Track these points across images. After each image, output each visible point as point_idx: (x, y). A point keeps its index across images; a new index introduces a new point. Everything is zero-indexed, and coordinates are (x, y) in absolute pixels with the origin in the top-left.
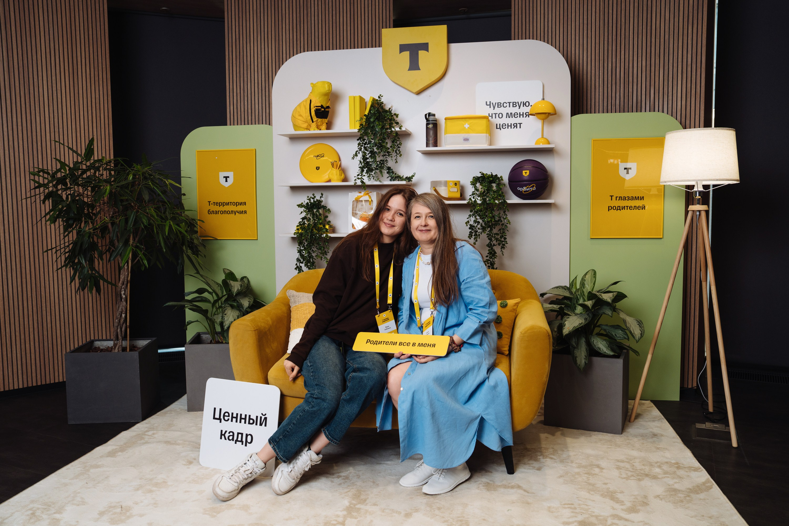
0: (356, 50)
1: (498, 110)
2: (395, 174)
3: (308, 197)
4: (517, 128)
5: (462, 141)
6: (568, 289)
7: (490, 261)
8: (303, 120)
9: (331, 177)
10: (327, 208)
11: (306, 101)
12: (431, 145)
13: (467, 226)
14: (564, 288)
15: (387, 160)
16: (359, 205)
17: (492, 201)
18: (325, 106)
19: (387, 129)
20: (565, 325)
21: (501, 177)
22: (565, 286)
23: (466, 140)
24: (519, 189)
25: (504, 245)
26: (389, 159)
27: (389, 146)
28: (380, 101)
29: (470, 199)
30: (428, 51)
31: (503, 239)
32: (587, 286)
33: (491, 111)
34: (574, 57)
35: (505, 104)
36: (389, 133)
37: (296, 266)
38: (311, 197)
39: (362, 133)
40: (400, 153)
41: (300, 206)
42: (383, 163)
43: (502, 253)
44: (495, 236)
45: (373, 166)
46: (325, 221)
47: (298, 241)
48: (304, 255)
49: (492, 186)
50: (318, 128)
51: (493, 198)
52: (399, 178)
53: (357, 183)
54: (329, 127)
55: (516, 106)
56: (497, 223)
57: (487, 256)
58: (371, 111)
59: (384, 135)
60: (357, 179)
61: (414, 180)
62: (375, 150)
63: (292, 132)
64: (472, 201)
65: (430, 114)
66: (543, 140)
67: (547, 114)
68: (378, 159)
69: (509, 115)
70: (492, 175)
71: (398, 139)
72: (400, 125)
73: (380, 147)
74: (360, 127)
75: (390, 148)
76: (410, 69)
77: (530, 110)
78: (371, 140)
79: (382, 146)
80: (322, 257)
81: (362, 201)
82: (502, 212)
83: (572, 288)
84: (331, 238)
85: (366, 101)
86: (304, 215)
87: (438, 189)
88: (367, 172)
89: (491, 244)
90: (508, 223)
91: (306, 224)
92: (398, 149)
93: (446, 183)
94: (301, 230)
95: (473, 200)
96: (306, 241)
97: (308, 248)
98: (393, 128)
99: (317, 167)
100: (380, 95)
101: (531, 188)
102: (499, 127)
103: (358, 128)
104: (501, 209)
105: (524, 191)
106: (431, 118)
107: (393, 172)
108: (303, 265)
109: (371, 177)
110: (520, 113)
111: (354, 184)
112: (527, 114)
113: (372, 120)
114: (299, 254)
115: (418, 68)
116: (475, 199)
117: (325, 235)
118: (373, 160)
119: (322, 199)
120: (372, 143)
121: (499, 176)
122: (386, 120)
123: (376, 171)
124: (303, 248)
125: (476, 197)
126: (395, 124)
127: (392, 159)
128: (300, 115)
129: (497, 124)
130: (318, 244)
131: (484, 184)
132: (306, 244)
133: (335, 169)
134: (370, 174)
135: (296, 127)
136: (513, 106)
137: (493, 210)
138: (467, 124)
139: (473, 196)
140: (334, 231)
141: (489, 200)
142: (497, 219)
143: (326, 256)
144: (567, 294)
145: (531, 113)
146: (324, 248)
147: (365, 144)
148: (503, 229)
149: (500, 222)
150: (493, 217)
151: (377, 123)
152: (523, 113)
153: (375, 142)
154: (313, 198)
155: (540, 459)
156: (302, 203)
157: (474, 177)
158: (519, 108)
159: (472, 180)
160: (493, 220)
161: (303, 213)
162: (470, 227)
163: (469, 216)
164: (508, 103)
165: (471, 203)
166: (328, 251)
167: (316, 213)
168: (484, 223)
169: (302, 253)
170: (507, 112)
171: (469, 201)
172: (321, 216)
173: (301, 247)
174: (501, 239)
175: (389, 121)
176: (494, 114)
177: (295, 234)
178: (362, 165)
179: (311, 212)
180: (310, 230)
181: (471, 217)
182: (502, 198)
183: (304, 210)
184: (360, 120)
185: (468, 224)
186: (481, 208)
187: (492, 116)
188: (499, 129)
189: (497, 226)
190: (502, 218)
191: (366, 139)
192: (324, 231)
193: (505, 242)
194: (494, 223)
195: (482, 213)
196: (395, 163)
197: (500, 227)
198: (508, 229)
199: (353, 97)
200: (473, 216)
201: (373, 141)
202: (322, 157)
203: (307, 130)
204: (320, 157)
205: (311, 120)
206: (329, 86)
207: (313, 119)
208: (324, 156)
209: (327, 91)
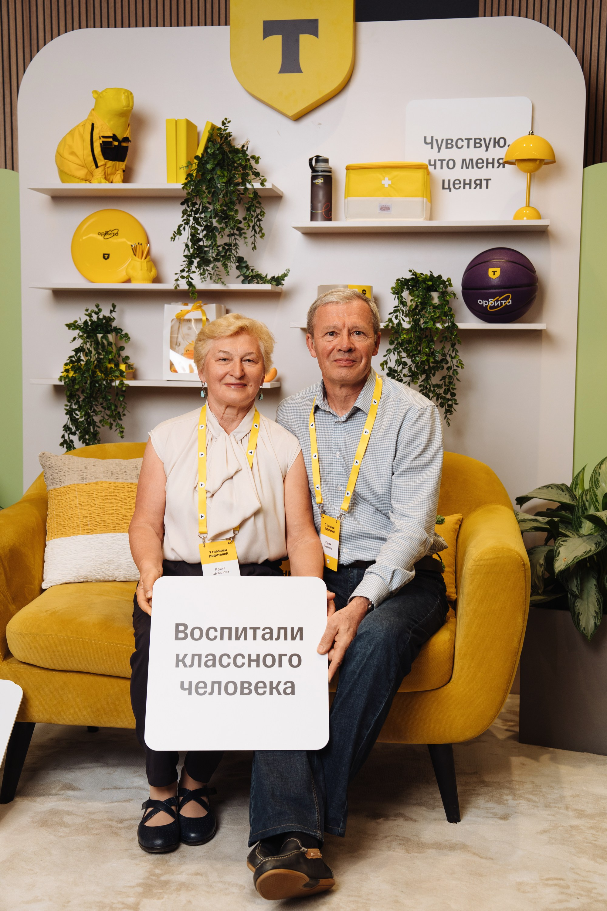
0: (182, 29)
1: (446, 154)
2: (252, 270)
3: (87, 310)
4: (481, 188)
5: (378, 210)
6: (569, 490)
8: (79, 163)
9: (132, 273)
10: (123, 333)
11: (84, 125)
12: (319, 217)
13: (383, 369)
14: (562, 488)
15: (236, 243)
16: (184, 329)
17: (430, 325)
18: (120, 137)
19: (238, 184)
20: (559, 553)
21: (449, 280)
22: (563, 485)
23: (385, 208)
24: (480, 302)
25: (450, 406)
26: (240, 242)
27: (240, 216)
28: (225, 130)
29: (390, 320)
30: (317, 36)
31: (449, 396)
32: (602, 484)
33: (433, 154)
35: (460, 141)
36: (242, 192)
37: (62, 440)
38: (93, 311)
39: (190, 191)
40: (261, 231)
41: (72, 326)
42: (230, 250)
43: (447, 422)
44: (434, 390)
45: (210, 255)
46: (119, 355)
47: (66, 392)
48: (78, 419)
49: (431, 296)
50: (107, 178)
51: (432, 319)
52: (258, 278)
53: (180, 285)
54: (127, 178)
55: (481, 146)
56: (438, 365)
58: (209, 150)
59: (231, 195)
60: (180, 279)
61: (286, 282)
62: (215, 224)
63: (57, 184)
64: (393, 324)
65: (318, 159)
66: (528, 211)
67: (538, 162)
68: (220, 241)
69: (467, 164)
70: (432, 276)
71: (258, 205)
72: (262, 178)
73: (224, 219)
74: (186, 179)
75: (243, 222)
76: (283, 70)
77: (506, 154)
78: (208, 205)
79: (227, 217)
80: (111, 424)
81: (189, 320)
82: (448, 346)
83: (575, 489)
84: (129, 387)
85: (199, 129)
86: (78, 343)
88: (199, 266)
90: (460, 365)
91: (83, 360)
92: (258, 223)
94: (72, 373)
95: (396, 322)
96: (83, 392)
97: (85, 406)
98: (250, 183)
99: (104, 254)
100: (226, 119)
101: (503, 302)
102: (448, 186)
103: (184, 181)
104: (447, 339)
105: (491, 307)
106: (321, 166)
107: (247, 267)
109: (206, 275)
110: (487, 160)
111: (174, 289)
112: (501, 161)
113: (209, 166)
114: (68, 416)
115: (297, 69)
116: (400, 321)
117: (117, 383)
118: (210, 242)
119: (114, 315)
120: (209, 210)
121: (445, 278)
122: (237, 167)
123: (217, 263)
124: (76, 407)
125: (401, 316)
126: (253, 177)
127: (245, 243)
128: (73, 153)
129: (444, 181)
130: (105, 398)
131: (416, 293)
132: (82, 397)
133: (139, 260)
134: (204, 269)
135: (64, 175)
136: (475, 147)
137: (432, 341)
139: (395, 314)
140: (135, 377)
141: (424, 323)
142: (439, 357)
143: (120, 422)
144: (566, 499)
145: (508, 159)
146: (116, 406)
147: (196, 212)
148: (450, 377)
149: (444, 364)
150: (432, 354)
151: (219, 173)
152: (494, 160)
153: (214, 209)
154: (97, 313)
155: (507, 800)
156: (76, 322)
157: (398, 280)
158: (487, 150)
159: (394, 285)
160: (432, 360)
161: (77, 339)
162: (388, 372)
163: (387, 351)
164: (466, 139)
165: (392, 327)
166: (123, 413)
167: (102, 341)
168: (414, 365)
169: (74, 415)
170: (464, 158)
171: (388, 323)
172: (112, 348)
173: (73, 404)
174: (445, 396)
175: (241, 169)
176: (439, 160)
177: (60, 379)
178: (190, 252)
179: (93, 338)
180: (90, 373)
181: (392, 353)
182: (450, 319)
183: (78, 334)
184: (186, 167)
185: (385, 366)
186: (410, 336)
187: (435, 165)
188: (448, 190)
189: (438, 371)
190: (448, 356)
191: (199, 203)
192: (116, 375)
193: (452, 402)
194: (433, 366)
195: (411, 346)
196: (253, 249)
197: (445, 372)
198: (458, 377)
199: (174, 122)
200: (396, 351)
201: (211, 207)
202: (114, 235)
203: (86, 183)
204: (110, 236)
205: (93, 164)
206: (128, 97)
207: (98, 161)
208: (117, 233)
209: (125, 108)
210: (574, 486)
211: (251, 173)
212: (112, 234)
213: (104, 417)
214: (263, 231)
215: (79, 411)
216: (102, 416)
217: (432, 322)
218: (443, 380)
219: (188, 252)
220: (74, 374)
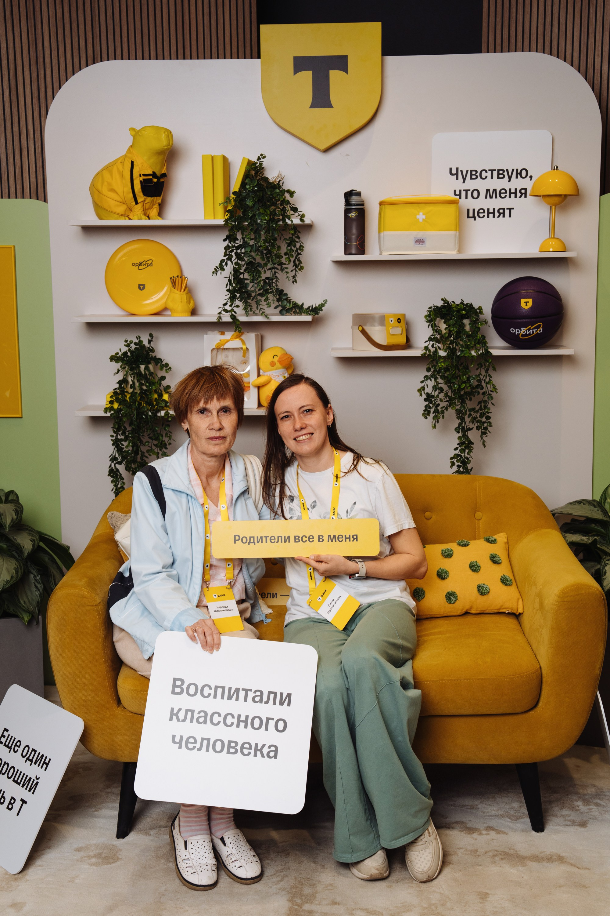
1: (470, 184)
2: (290, 302)
3: (126, 341)
4: (504, 216)
5: (413, 243)
6: (599, 504)
7: (461, 456)
8: (119, 199)
9: (170, 305)
10: (164, 363)
11: (123, 162)
12: (353, 251)
13: (421, 395)
14: (591, 503)
15: (276, 277)
16: (221, 356)
17: (466, 353)
18: (158, 174)
20: (606, 572)
21: (480, 308)
22: (595, 501)
23: (420, 242)
24: (512, 330)
25: (486, 429)
27: (282, 252)
28: (260, 164)
30: (346, 71)
31: (484, 419)
33: (459, 185)
34: (599, 75)
35: (484, 172)
36: (282, 228)
37: (108, 470)
38: (131, 342)
39: (231, 227)
40: (299, 264)
41: (114, 358)
42: (270, 285)
43: (483, 443)
44: (470, 414)
45: (252, 289)
46: (161, 385)
47: (114, 424)
48: (124, 448)
49: (463, 324)
50: (145, 214)
51: (467, 347)
52: (298, 309)
53: (223, 318)
55: (504, 176)
56: (474, 391)
57: (456, 449)
58: (248, 187)
59: (273, 232)
62: (258, 259)
64: (430, 352)
65: (352, 193)
66: (553, 242)
67: (562, 197)
68: (263, 276)
69: (491, 194)
70: (462, 303)
71: (297, 240)
72: (301, 213)
74: (226, 215)
75: (285, 257)
76: (314, 105)
78: (249, 241)
79: (269, 252)
80: (158, 453)
81: (227, 349)
82: (483, 372)
83: (604, 503)
85: (230, 160)
86: (120, 377)
87: (368, 329)
88: (241, 300)
89: (463, 427)
90: (494, 390)
91: (127, 392)
92: (298, 257)
93: (382, 320)
94: (118, 404)
95: (432, 350)
96: (130, 425)
97: (132, 437)
98: (289, 218)
99: (139, 285)
100: (261, 155)
101: (535, 330)
102: (473, 215)
103: (224, 217)
104: (482, 366)
105: (523, 335)
106: (354, 200)
107: (287, 299)
108: (121, 468)
109: (248, 309)
110: (510, 190)
111: (216, 321)
112: (523, 191)
113: (248, 203)
114: (115, 446)
115: (328, 105)
116: (436, 349)
117: (163, 413)
119: (153, 345)
120: (250, 245)
121: (476, 306)
122: (274, 204)
123: (259, 298)
124: (123, 437)
125: (437, 344)
126: (292, 212)
127: (287, 277)
128: (113, 190)
129: (468, 210)
130: (152, 429)
131: (451, 322)
132: (129, 428)
133: (178, 292)
134: (245, 303)
135: (100, 211)
136: (498, 178)
137: (467, 368)
138: (421, 214)
142: (474, 383)
143: (165, 450)
144: (597, 514)
145: (533, 192)
146: (162, 436)
147: (237, 248)
148: (485, 402)
149: (479, 390)
150: (469, 380)
151: (261, 211)
152: (516, 190)
153: (256, 245)
154: (135, 344)
155: (578, 806)
156: (117, 354)
157: (430, 308)
158: (509, 181)
159: (427, 313)
160: (468, 386)
161: (120, 371)
162: (426, 397)
163: (424, 378)
164: (489, 170)
165: (429, 355)
166: (169, 442)
167: (145, 372)
168: (450, 390)
169: (120, 445)
170: (488, 188)
171: (424, 351)
172: (154, 378)
173: (119, 435)
174: (481, 419)
175: (279, 205)
176: (464, 190)
177: (106, 410)
178: (232, 286)
179: (136, 370)
180: (136, 405)
181: (429, 380)
182: (484, 347)
183: (121, 367)
184: (225, 203)
185: (423, 392)
186: (447, 364)
187: (460, 195)
188: (473, 219)
189: (474, 396)
190: (483, 381)
191: (239, 239)
192: (161, 405)
193: (487, 424)
194: (469, 392)
195: (448, 373)
196: (293, 282)
197: (481, 397)
198: (493, 401)
199: (211, 157)
200: (433, 378)
201: (252, 243)
202: (148, 266)
203: (125, 219)
204: (144, 267)
205: (133, 200)
206: (168, 136)
207: (137, 197)
208: (151, 264)
209: (166, 147)
210: (603, 500)
211: (290, 209)
212: (146, 265)
213: (151, 447)
214: (301, 265)
215: (125, 441)
216: (149, 446)
217: (468, 351)
218: (479, 406)
219: (231, 287)
220: (119, 406)
